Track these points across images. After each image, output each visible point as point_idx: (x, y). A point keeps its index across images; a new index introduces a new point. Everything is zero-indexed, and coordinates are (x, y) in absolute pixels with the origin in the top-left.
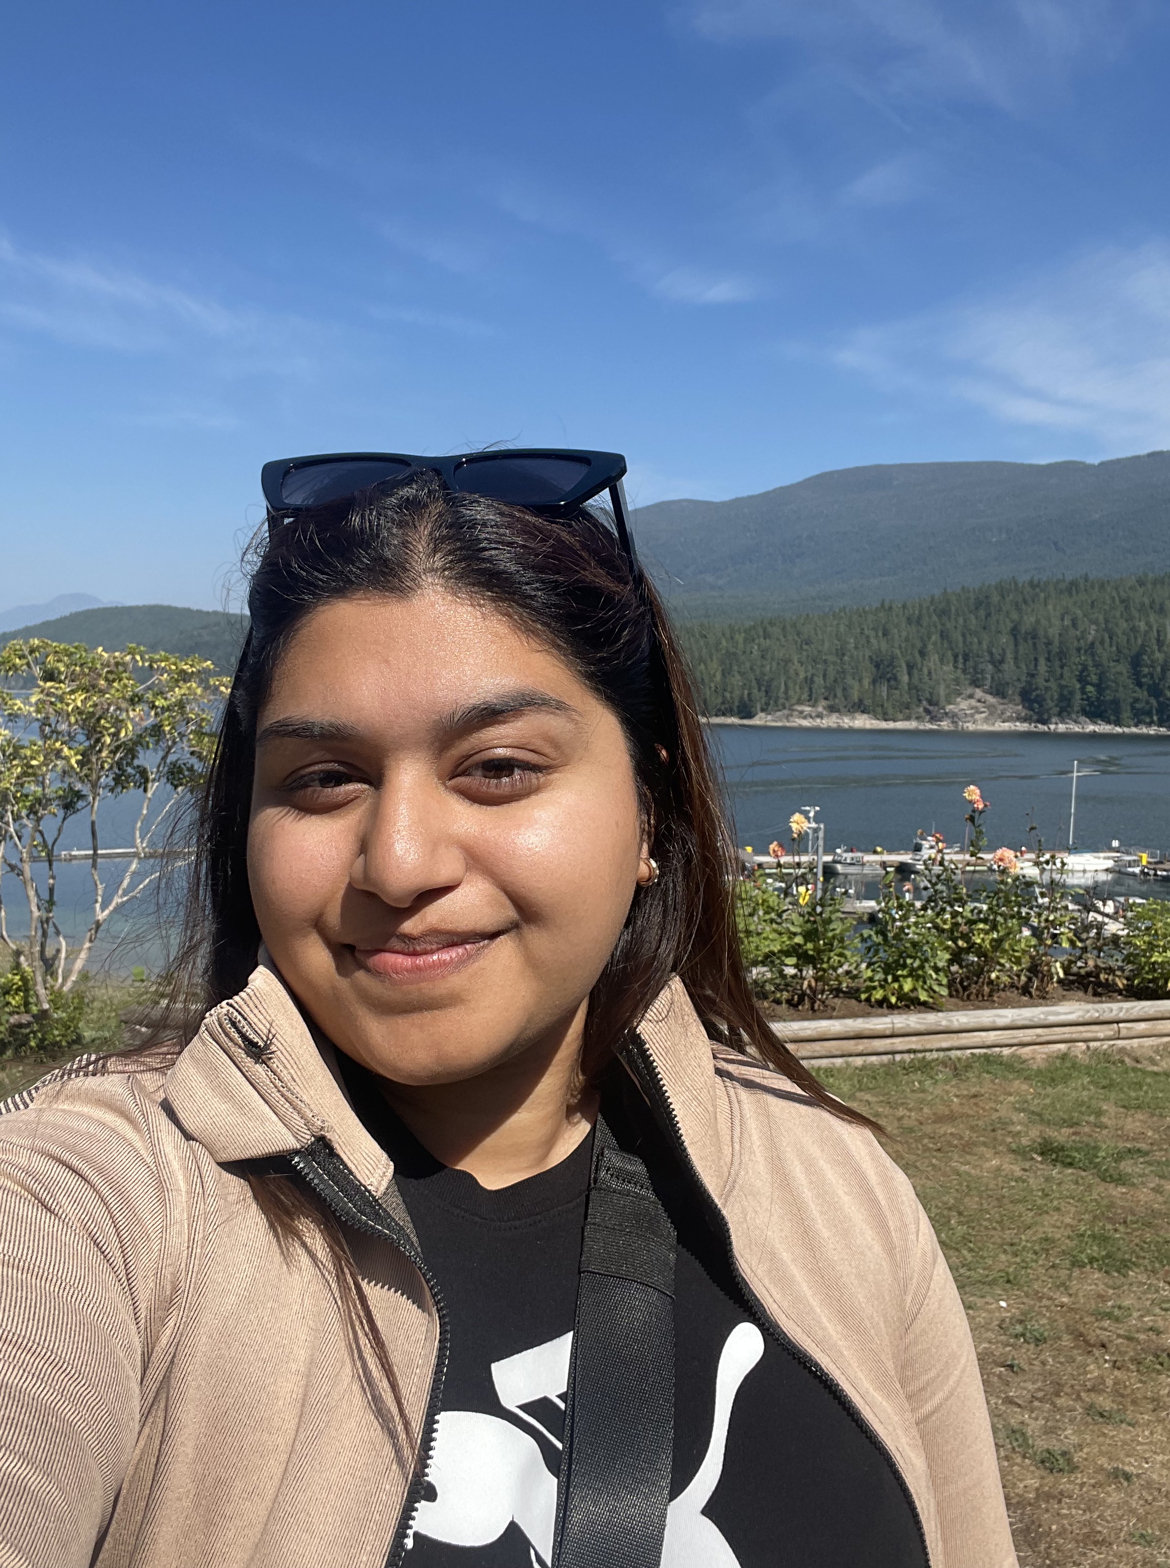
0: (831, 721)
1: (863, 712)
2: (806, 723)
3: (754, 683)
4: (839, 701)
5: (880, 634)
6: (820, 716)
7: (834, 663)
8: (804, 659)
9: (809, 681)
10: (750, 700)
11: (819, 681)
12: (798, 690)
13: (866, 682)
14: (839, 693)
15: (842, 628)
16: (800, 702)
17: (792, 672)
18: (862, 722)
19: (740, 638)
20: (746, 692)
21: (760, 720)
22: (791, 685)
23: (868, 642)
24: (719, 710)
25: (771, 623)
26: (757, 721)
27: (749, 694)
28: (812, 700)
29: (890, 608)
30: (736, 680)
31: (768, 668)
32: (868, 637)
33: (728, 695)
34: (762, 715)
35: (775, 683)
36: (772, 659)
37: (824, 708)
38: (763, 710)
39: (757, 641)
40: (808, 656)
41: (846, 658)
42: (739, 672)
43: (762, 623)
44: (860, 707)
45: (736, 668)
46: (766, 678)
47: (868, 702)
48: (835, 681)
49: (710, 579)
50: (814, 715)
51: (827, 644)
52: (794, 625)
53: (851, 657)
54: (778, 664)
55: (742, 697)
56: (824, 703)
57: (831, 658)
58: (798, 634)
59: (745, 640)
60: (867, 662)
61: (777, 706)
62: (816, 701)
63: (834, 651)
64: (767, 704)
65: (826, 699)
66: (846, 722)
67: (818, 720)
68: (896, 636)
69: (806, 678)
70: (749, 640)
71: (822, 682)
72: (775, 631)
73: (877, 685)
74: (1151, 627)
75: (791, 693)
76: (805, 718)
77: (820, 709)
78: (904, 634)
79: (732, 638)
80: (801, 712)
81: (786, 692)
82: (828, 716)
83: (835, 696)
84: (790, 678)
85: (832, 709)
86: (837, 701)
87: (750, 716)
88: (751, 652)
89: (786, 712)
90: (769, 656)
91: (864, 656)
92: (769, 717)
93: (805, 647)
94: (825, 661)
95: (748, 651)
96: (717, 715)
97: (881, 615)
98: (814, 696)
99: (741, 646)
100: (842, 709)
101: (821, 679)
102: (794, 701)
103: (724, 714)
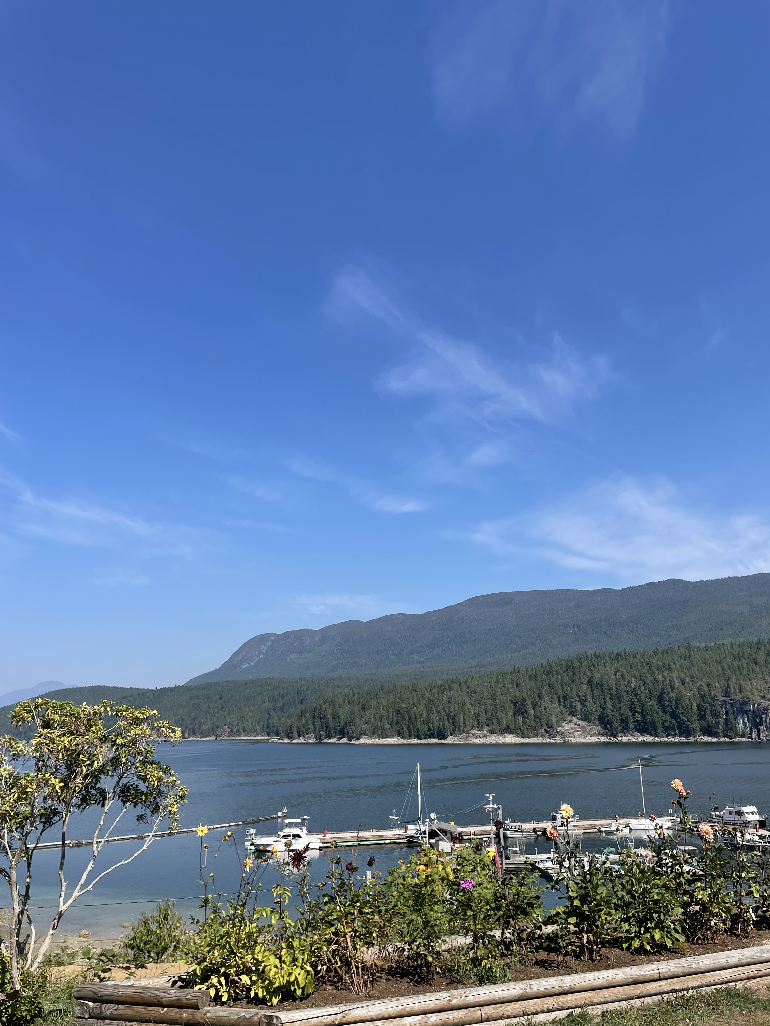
0: (492, 739)
1: (510, 733)
2: (477, 741)
3: (445, 717)
4: (496, 727)
5: (515, 686)
6: (485, 736)
7: (490, 704)
8: (473, 702)
9: (477, 715)
10: (444, 728)
11: (483, 714)
12: (471, 721)
13: (510, 714)
14: (495, 722)
15: (493, 683)
16: (473, 728)
17: (466, 709)
18: (510, 739)
19: (435, 691)
20: (441, 723)
21: (450, 740)
22: (467, 718)
23: (508, 691)
24: (426, 735)
25: (453, 682)
26: (449, 741)
27: (443, 725)
28: (480, 727)
29: (519, 671)
30: (435, 716)
31: (453, 708)
32: (508, 688)
33: (431, 726)
34: (452, 737)
35: (457, 717)
36: (455, 704)
37: (487, 731)
38: (452, 734)
39: (445, 693)
40: (475, 701)
41: (497, 701)
42: (436, 712)
43: (447, 682)
44: (507, 730)
45: (434, 709)
46: (452, 714)
47: (512, 727)
48: (492, 715)
49: (416, 657)
50: (481, 736)
51: (485, 693)
52: (466, 682)
53: (500, 700)
54: (459, 706)
55: (439, 727)
56: (486, 728)
57: (489, 701)
58: (468, 688)
59: (439, 692)
60: (509, 703)
61: (460, 731)
62: (482, 727)
63: (490, 697)
64: (454, 730)
65: (488, 726)
66: (501, 739)
67: (485, 739)
68: (524, 687)
69: (475, 714)
70: (441, 692)
71: (485, 716)
72: (455, 686)
73: (517, 716)
74: (665, 678)
75: (467, 723)
76: (476, 738)
77: (485, 732)
78: (528, 686)
79: (431, 691)
80: (474, 734)
81: (464, 723)
82: (490, 736)
83: (493, 724)
84: (465, 714)
85: (492, 732)
86: (494, 727)
87: (445, 738)
88: (443, 700)
89: (465, 734)
90: (452, 702)
91: (507, 699)
92: (456, 738)
93: (473, 695)
94: (485, 703)
95: (441, 699)
96: (425, 738)
97: (514, 675)
98: (480, 723)
99: (436, 695)
100: (498, 732)
101: (484, 714)
102: (469, 728)
103: (429, 737)
